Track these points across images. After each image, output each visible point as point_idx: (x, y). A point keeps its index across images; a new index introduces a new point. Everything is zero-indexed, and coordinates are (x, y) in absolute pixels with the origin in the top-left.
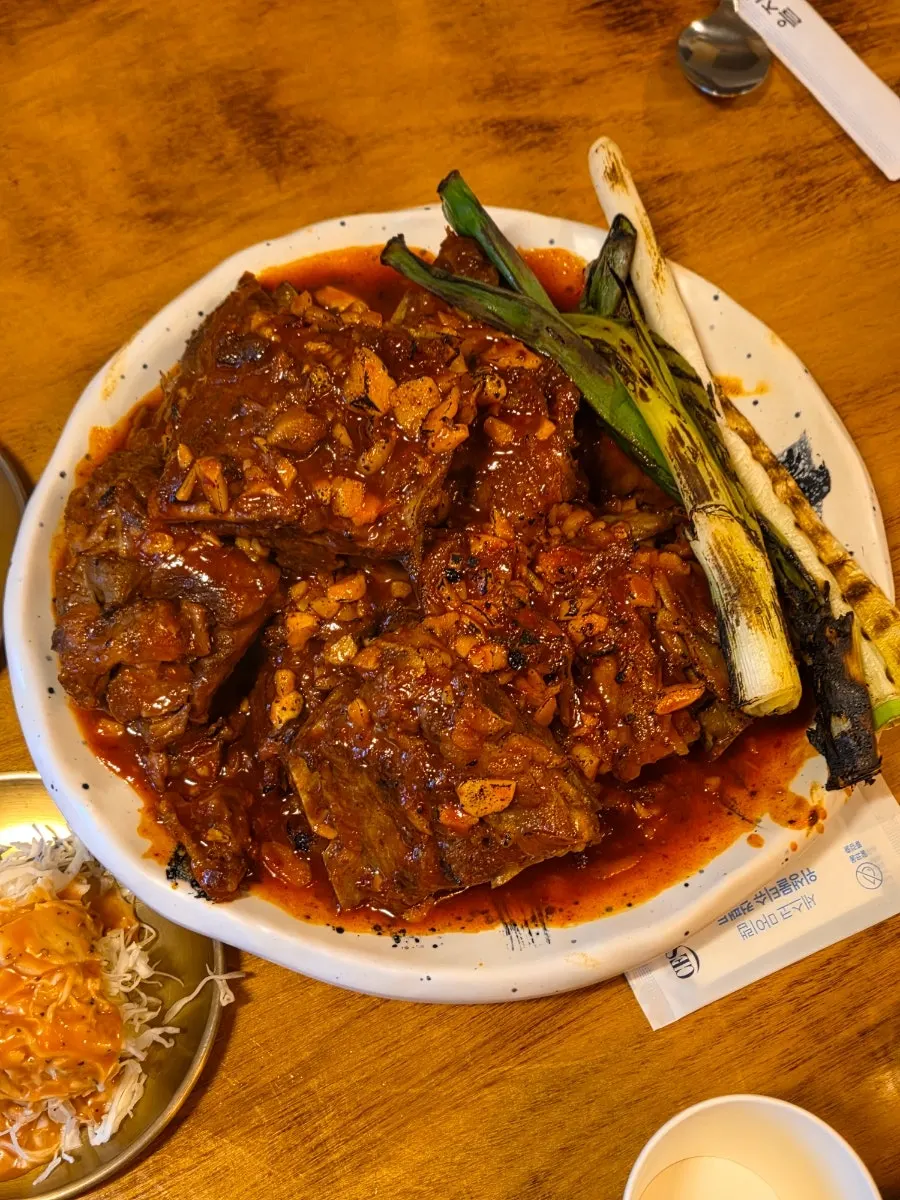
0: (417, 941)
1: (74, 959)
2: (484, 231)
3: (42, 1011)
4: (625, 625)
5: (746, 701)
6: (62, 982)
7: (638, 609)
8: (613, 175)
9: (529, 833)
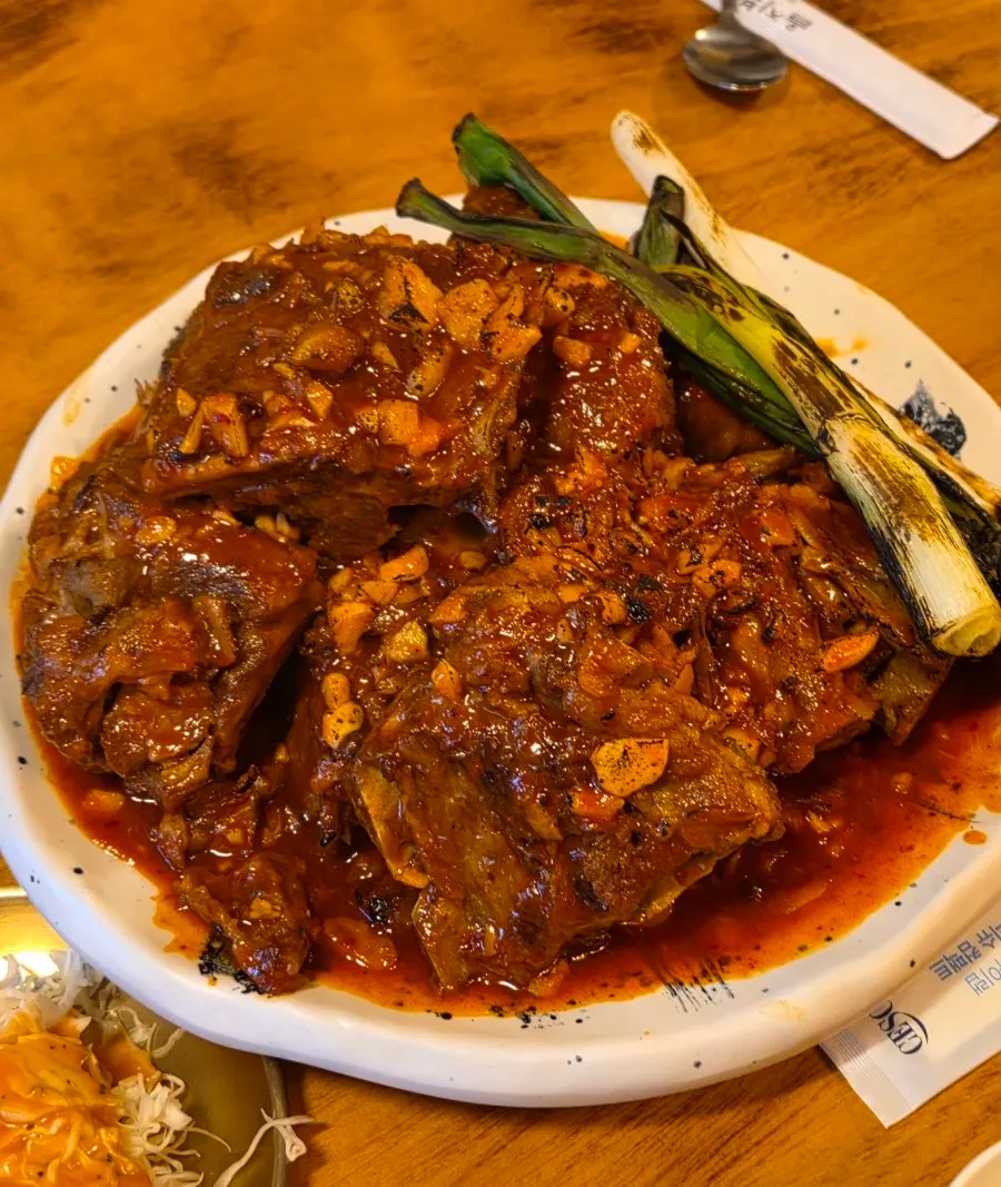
0: (553, 1018)
1: (79, 1101)
2: (515, 167)
3: (40, 1169)
4: (764, 568)
5: (938, 629)
6: (65, 1129)
7: (776, 549)
8: (644, 142)
9: (693, 812)
